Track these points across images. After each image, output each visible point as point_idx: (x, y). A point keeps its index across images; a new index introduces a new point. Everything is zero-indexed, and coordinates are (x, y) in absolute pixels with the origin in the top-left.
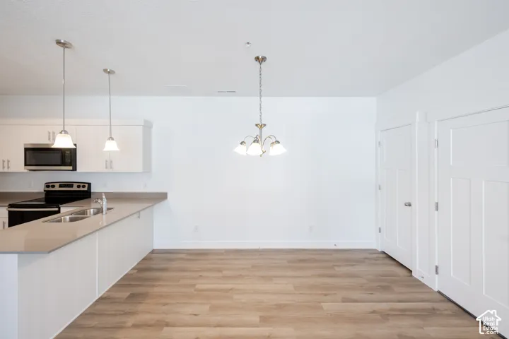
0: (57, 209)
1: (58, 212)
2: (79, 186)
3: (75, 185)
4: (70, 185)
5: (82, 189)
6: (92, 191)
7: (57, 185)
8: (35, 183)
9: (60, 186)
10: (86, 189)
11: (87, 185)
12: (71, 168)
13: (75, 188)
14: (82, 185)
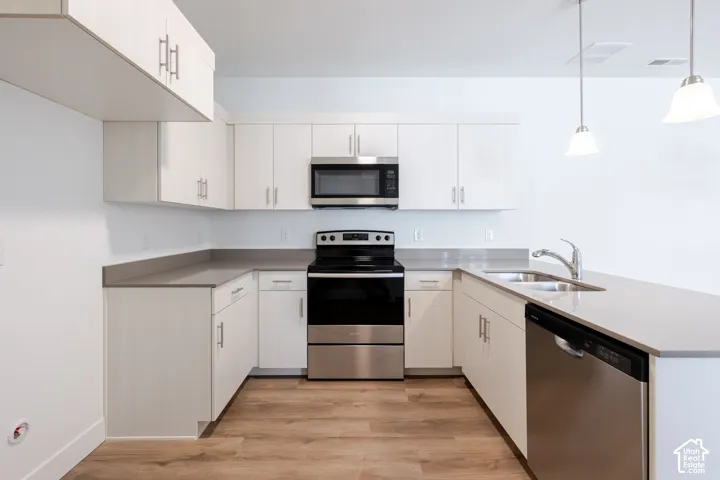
2: (378, 238)
3: (372, 236)
4: (362, 235)
5: (383, 242)
7: (339, 236)
9: (346, 238)
10: (391, 242)
11: (392, 236)
13: (372, 241)
14: (383, 235)
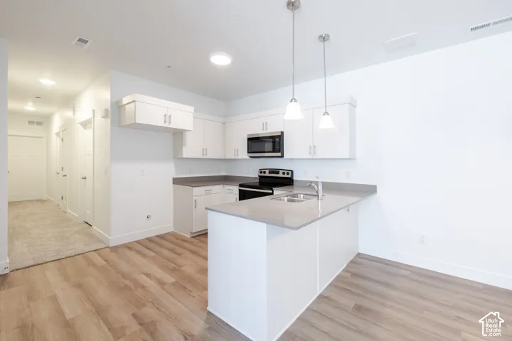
0: (271, 192)
1: (272, 194)
2: (284, 173)
3: (281, 172)
4: (276, 172)
5: (286, 176)
6: (294, 178)
7: (267, 171)
8: (252, 169)
9: (270, 173)
10: (289, 176)
11: (290, 172)
12: (279, 154)
13: (281, 175)
14: (286, 172)
